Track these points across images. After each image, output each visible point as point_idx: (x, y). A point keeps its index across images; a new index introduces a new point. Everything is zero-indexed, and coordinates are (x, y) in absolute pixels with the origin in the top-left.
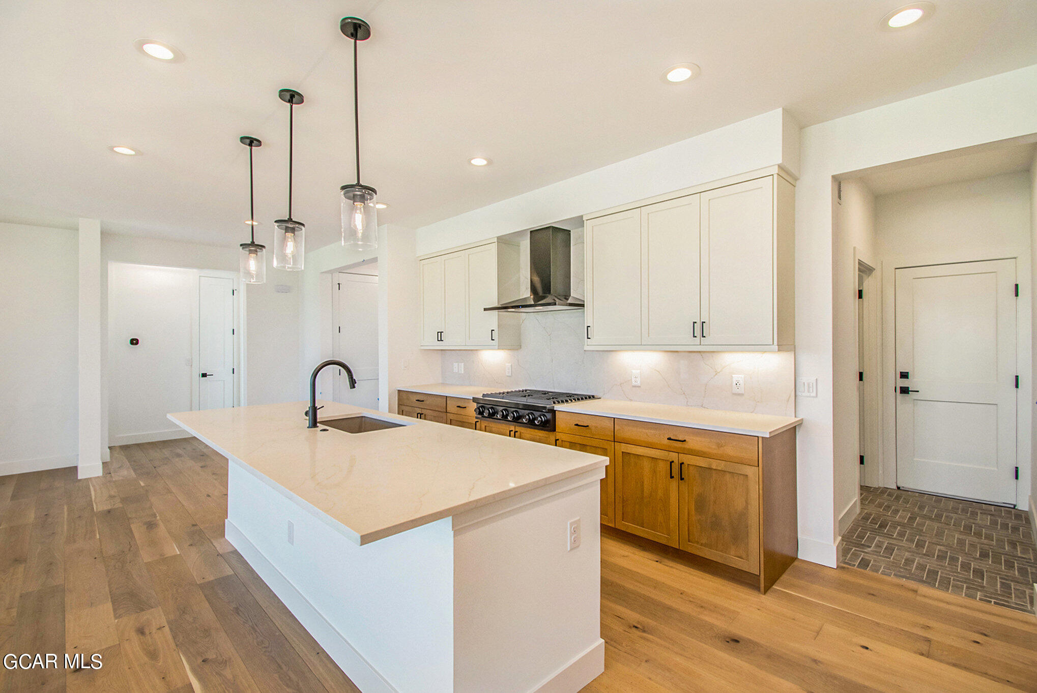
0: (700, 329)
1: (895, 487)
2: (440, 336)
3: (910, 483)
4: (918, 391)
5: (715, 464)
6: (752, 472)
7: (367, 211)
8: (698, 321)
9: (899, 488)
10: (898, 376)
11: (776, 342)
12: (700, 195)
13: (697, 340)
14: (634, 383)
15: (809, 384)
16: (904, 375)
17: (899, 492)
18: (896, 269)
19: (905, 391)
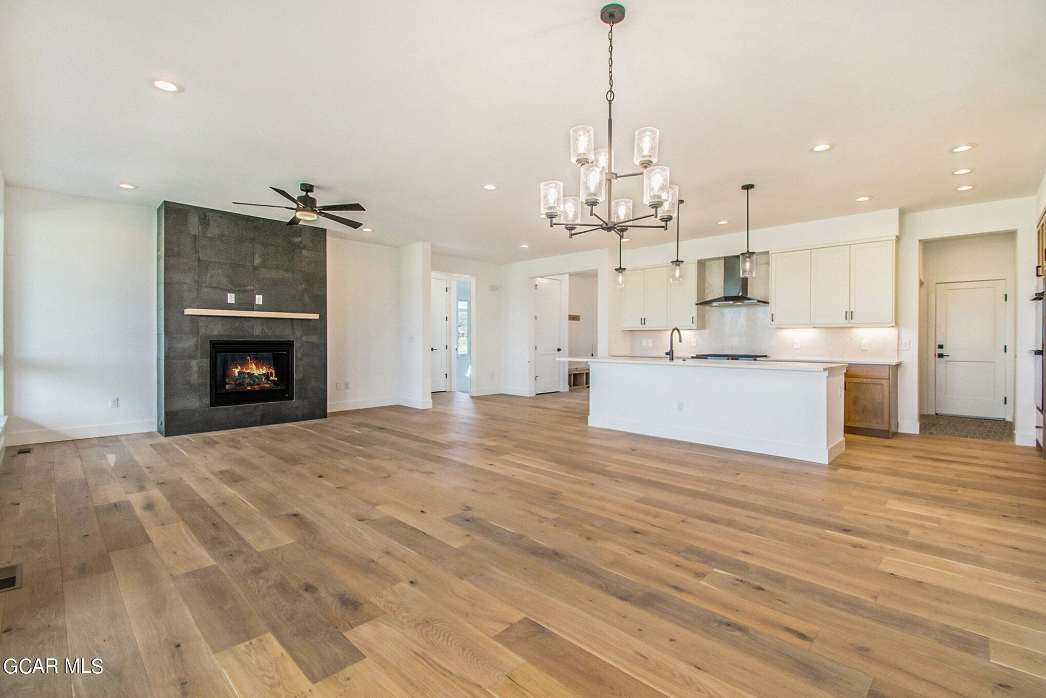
0: (849, 315)
1: (934, 414)
2: (643, 321)
3: (941, 411)
4: (948, 356)
5: (865, 381)
6: (885, 382)
7: (751, 261)
8: (848, 311)
9: (936, 414)
10: (937, 347)
11: (894, 322)
12: (850, 248)
13: (847, 321)
14: (795, 347)
15: (905, 344)
16: (941, 347)
17: (936, 416)
18: (937, 283)
19: (941, 356)
